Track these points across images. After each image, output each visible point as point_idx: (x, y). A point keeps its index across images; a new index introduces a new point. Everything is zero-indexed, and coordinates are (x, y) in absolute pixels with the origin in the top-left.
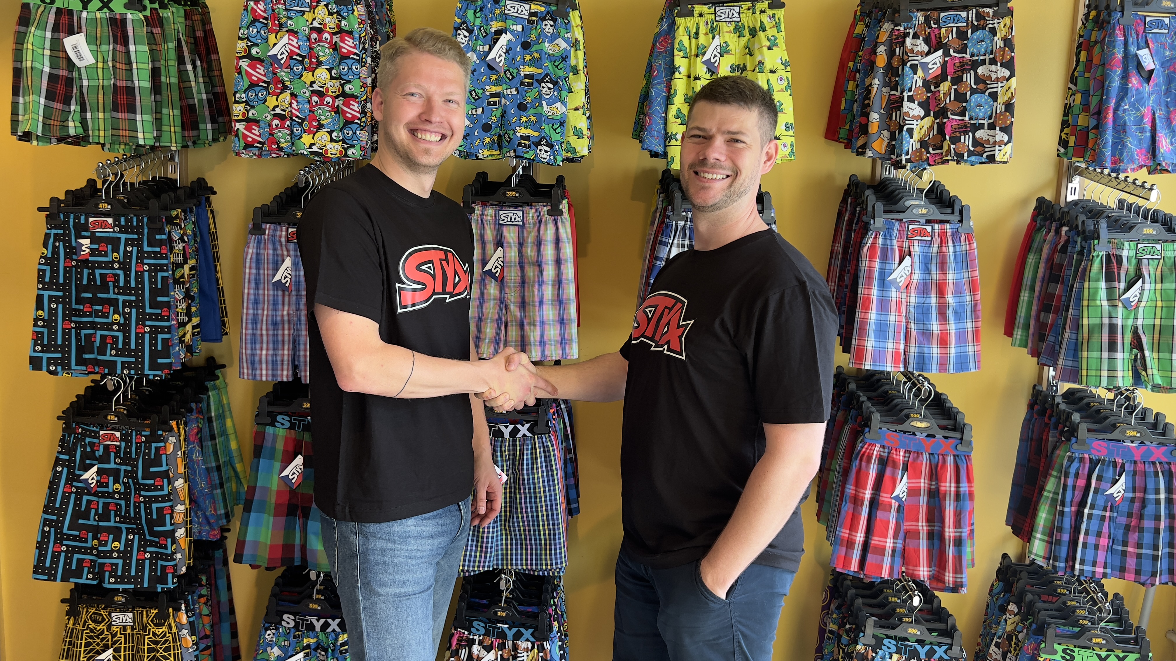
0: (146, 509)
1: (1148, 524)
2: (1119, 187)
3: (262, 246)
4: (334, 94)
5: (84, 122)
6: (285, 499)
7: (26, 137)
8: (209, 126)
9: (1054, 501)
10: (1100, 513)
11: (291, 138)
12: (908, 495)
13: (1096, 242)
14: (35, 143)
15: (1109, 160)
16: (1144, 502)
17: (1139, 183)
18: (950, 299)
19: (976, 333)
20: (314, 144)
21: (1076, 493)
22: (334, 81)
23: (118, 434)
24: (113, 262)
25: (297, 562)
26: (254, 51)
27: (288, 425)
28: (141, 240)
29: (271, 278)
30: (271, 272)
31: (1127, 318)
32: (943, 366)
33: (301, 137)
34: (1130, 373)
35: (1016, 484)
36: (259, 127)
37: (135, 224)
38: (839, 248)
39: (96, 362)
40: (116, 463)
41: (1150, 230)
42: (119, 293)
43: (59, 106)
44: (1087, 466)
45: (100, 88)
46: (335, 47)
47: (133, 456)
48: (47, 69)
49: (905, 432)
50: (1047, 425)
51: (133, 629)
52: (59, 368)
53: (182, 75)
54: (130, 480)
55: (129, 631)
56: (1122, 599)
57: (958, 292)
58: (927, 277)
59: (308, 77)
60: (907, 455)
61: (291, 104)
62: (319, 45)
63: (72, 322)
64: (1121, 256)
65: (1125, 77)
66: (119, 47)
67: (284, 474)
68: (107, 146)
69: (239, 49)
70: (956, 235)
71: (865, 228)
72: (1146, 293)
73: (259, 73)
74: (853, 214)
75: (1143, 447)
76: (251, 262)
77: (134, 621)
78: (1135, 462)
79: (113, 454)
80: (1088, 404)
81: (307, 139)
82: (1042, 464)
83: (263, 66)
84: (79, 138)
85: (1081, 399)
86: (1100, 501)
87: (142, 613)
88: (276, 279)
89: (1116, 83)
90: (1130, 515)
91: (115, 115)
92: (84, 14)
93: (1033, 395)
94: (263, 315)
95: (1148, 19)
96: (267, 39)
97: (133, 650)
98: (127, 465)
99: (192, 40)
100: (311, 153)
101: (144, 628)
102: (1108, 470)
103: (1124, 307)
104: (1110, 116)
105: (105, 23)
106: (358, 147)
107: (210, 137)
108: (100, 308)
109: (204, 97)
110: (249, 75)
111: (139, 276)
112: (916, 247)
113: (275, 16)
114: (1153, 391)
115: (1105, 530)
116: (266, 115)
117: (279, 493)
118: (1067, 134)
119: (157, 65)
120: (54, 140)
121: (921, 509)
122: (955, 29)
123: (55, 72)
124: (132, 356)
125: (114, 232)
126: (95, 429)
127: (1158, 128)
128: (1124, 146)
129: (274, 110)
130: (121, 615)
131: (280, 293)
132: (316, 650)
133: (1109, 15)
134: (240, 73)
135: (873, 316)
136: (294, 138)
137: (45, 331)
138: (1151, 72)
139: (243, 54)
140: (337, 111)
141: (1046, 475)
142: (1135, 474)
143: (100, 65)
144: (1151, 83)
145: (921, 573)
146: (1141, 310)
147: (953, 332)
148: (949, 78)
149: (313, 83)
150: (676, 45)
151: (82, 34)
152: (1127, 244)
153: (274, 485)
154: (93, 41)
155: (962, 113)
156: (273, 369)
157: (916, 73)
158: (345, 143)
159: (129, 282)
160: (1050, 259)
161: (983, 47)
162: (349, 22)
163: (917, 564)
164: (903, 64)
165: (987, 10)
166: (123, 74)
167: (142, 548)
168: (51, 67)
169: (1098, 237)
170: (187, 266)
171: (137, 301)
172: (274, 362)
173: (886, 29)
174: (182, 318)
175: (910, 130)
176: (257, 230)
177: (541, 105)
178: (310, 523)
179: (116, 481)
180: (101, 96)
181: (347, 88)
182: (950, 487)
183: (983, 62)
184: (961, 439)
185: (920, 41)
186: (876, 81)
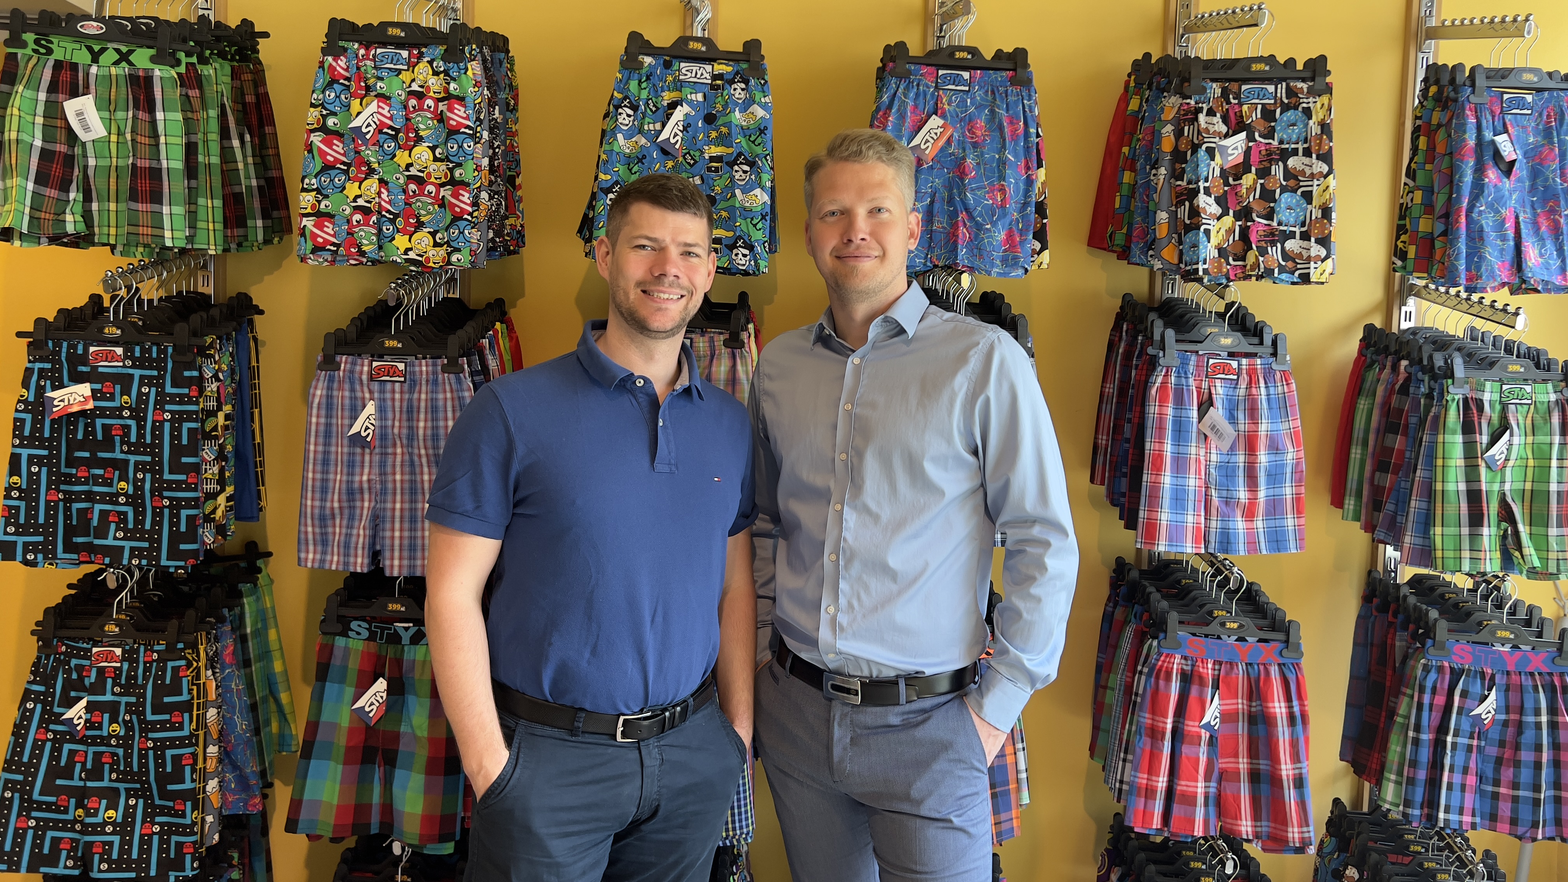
0: (156, 757)
1: (1526, 756)
2: (1474, 310)
3: (336, 385)
4: (438, 181)
5: (87, 216)
6: (358, 741)
8: (260, 223)
9: (1407, 726)
10: (1466, 741)
11: (379, 240)
12: (1222, 721)
13: (1450, 381)
14: (17, 243)
15: (1463, 276)
16: (1520, 727)
17: (1499, 305)
18: (1263, 457)
19: (1298, 501)
20: (411, 249)
21: (1434, 714)
22: (439, 164)
23: (118, 651)
24: (122, 408)
25: (374, 830)
26: (331, 122)
27: (365, 634)
28: (163, 377)
29: (346, 429)
30: (347, 422)
31: (1492, 482)
32: (1252, 544)
33: (394, 239)
34: (1498, 554)
35: (1352, 705)
36: (333, 224)
37: (154, 355)
38: (1112, 390)
39: (90, 549)
40: (113, 694)
41: (1516, 368)
42: (129, 452)
43: (54, 193)
44: (1447, 677)
45: (113, 169)
46: (440, 118)
47: (140, 681)
48: (38, 143)
49: (1206, 636)
50: (1391, 624)
52: (40, 557)
53: (226, 154)
54: (134, 717)
56: (1495, 857)
57: (1274, 447)
59: (402, 158)
60: (1217, 667)
61: (379, 194)
62: (419, 115)
63: (59, 491)
64: (1481, 401)
65: (1480, 170)
66: (141, 114)
67: (358, 705)
68: (119, 248)
69: (310, 120)
70: (1269, 373)
71: (1152, 364)
72: (1515, 449)
73: (337, 151)
74: (1131, 345)
75: (1517, 653)
76: (318, 408)
78: (1508, 673)
79: (110, 681)
80: (1442, 596)
81: (401, 241)
82: (1388, 678)
83: (343, 142)
84: (79, 238)
85: (1432, 589)
86: (1466, 726)
88: (352, 432)
89: (1468, 178)
90: (1503, 744)
91: (133, 205)
92: (94, 70)
93: (1367, 584)
94: (335, 480)
95: (1506, 96)
96: (348, 106)
98: (129, 695)
99: (240, 107)
100: (407, 260)
102: (1474, 682)
103: (1488, 467)
104: (1463, 219)
105: (122, 82)
106: (468, 252)
107: (260, 237)
108: (100, 472)
109: (254, 183)
110: (322, 154)
111: (158, 427)
112: (1220, 390)
113: (361, 76)
114: (1529, 578)
115: (1472, 765)
116: (344, 207)
117: (351, 731)
118: (1404, 242)
119: (193, 138)
120: (44, 240)
121: (1240, 740)
122: (1260, 107)
123: (49, 146)
124: (145, 540)
126: (85, 645)
127: (1524, 235)
128: (1482, 258)
129: (355, 200)
131: (358, 450)
133: (1456, 90)
134: (310, 151)
135: (1167, 479)
136: (383, 240)
137: (22, 504)
138: (1513, 162)
139: (315, 126)
140: (442, 204)
141: (1396, 693)
142: (1507, 690)
143: (114, 138)
144: (1512, 178)
145: (1243, 829)
146: (1508, 471)
147: (1264, 500)
148: (1253, 169)
149: (410, 165)
151: (90, 96)
152: (1488, 385)
153: (345, 721)
154: (105, 105)
155: (1269, 216)
156: (346, 555)
157: (1213, 159)
158: (449, 246)
159: (143, 436)
160: (1386, 403)
161: (1295, 132)
162: (460, 85)
163: (1237, 816)
164: (1195, 148)
165: (1300, 85)
166: (146, 151)
167: (149, 816)
168: (44, 140)
169: (1452, 376)
170: (221, 415)
171: (152, 463)
172: (347, 546)
173: (1172, 104)
174: (212, 487)
175: (1207, 232)
176: (329, 363)
177: (734, 195)
178: (399, 773)
179: (113, 720)
180: (113, 180)
181: (457, 173)
182: (1278, 708)
183: (1295, 152)
184: (1287, 642)
185: (1217, 119)
186: (1163, 171)
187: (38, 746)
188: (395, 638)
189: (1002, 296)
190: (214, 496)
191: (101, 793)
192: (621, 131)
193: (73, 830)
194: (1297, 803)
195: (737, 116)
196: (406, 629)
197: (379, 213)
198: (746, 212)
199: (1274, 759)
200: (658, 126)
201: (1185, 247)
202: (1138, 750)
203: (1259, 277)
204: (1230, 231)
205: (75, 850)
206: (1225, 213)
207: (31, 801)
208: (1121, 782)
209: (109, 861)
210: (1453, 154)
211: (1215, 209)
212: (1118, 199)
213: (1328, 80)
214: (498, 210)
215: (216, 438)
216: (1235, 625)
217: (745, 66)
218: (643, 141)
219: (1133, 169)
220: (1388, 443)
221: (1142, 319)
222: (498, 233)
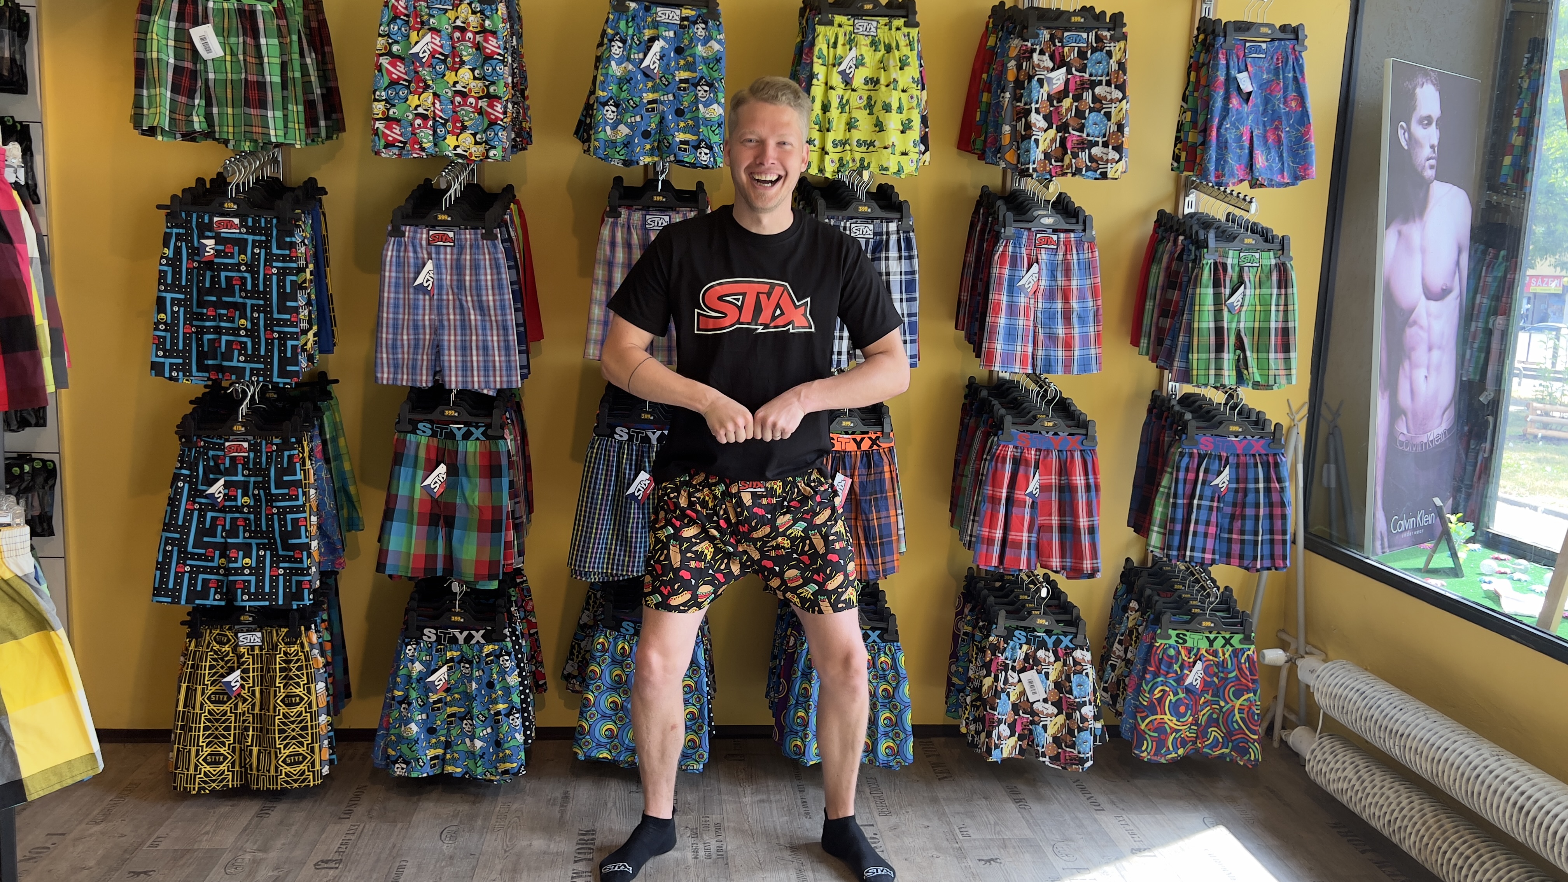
0: (280, 520)
1: (1249, 511)
2: (1226, 200)
3: (403, 248)
4: (477, 95)
5: (209, 117)
6: (427, 509)
7: (152, 131)
8: (323, 123)
9: (1168, 495)
10: (1208, 503)
11: (435, 139)
12: (1040, 492)
13: (1206, 250)
14: (160, 138)
15: (1214, 173)
16: (1245, 491)
17: (1241, 196)
18: (1075, 304)
19: (1098, 336)
20: (458, 146)
21: (1187, 486)
22: (478, 82)
23: (246, 445)
24: (239, 264)
25: (440, 573)
26: (395, 48)
27: (429, 432)
28: (270, 242)
29: (411, 281)
30: (412, 275)
31: (1231, 322)
32: (1068, 367)
33: (445, 138)
34: (1234, 372)
35: (1136, 486)
36: (400, 126)
37: (263, 225)
38: (971, 258)
39: (220, 370)
40: (243, 475)
41: (1250, 240)
42: (246, 297)
43: (183, 99)
44: (1196, 460)
45: (229, 82)
46: (478, 47)
47: (264, 466)
48: (172, 61)
49: (1032, 432)
50: (1164, 426)
51: (261, 648)
52: (180, 374)
53: (304, 69)
54: (262, 492)
55: (257, 651)
57: (1082, 298)
58: (1053, 283)
59: (450, 77)
60: (1038, 453)
61: (434, 104)
62: (462, 45)
63: (193, 326)
64: (1226, 264)
65: (1227, 98)
66: (249, 40)
67: (425, 484)
68: (233, 143)
69: (379, 47)
70: (1079, 244)
71: (996, 238)
72: (1247, 298)
73: (399, 71)
74: (985, 224)
75: (1245, 441)
76: (391, 265)
77: (263, 641)
78: (1238, 455)
79: (240, 466)
80: (1200, 407)
81: (451, 141)
82: (1158, 464)
83: (404, 64)
84: (203, 135)
85: (1195, 401)
86: (1208, 492)
87: (271, 632)
88: (417, 283)
89: (1219, 104)
90: (1234, 505)
91: (248, 110)
92: (211, 4)
93: (1152, 400)
94: (404, 319)
95: (1246, 46)
96: (408, 37)
97: (262, 671)
98: (256, 476)
99: (309, 32)
100: (456, 155)
101: (275, 647)
102: (1214, 463)
104: (1214, 133)
105: (233, 14)
106: (500, 149)
107: (325, 134)
108: (225, 312)
109: (319, 91)
110: (389, 73)
111: (267, 279)
112: (1044, 256)
113: (417, 15)
114: (1253, 389)
115: (1213, 519)
116: (408, 114)
117: (421, 501)
118: (1179, 149)
119: (285, 58)
120: (178, 135)
121: (1053, 504)
122: (1076, 48)
123: (179, 63)
124: (261, 363)
125: (240, 233)
126: (219, 441)
127: (1255, 146)
128: (1226, 162)
129: (416, 109)
130: (249, 636)
131: (421, 297)
132: (459, 663)
133: (1214, 39)
135: (1002, 320)
136: (437, 140)
137: (167, 335)
138: (1250, 93)
139: (383, 51)
140: (480, 111)
141: (1162, 472)
142: (1238, 466)
143: (228, 58)
144: (1250, 104)
146: (1243, 314)
147: (1076, 335)
148: (1071, 95)
149: (456, 83)
150: (816, 53)
151: (209, 25)
152: (1232, 253)
153: (418, 493)
154: (220, 32)
155: (1081, 130)
156: (414, 374)
157: (1042, 87)
158: (487, 144)
159: (257, 285)
160: (1169, 267)
161: (1100, 68)
162: (492, 21)
163: (1050, 556)
164: (1030, 78)
165: (1105, 33)
166: (253, 68)
167: (275, 564)
168: (175, 59)
169: (1207, 247)
170: (308, 271)
171: (265, 306)
172: (414, 367)
173: (1015, 44)
174: (304, 325)
175: (1036, 141)
176: (397, 233)
177: (698, 109)
178: (456, 533)
179: (245, 494)
180: (229, 91)
181: (492, 89)
182: (1079, 480)
183: (1100, 83)
184: (1086, 435)
185: (1046, 57)
186: (1008, 95)
187: (189, 514)
188: (451, 436)
189: (892, 187)
190: (305, 332)
191: (238, 547)
192: (614, 59)
193: (218, 574)
194: (1090, 544)
195: (700, 49)
196: (459, 429)
197: (434, 119)
198: (707, 122)
199: (1075, 515)
200: (641, 56)
201: (1021, 152)
202: (982, 513)
203: (1074, 175)
204: (1053, 140)
205: (221, 587)
206: (1050, 127)
207: (186, 552)
208: (971, 536)
209: (249, 594)
210: (1210, 85)
211: (1043, 124)
212: (978, 114)
213: (1124, 30)
214: (517, 117)
215: (306, 288)
216: (1051, 424)
217: (705, 11)
218: (630, 67)
219: (989, 92)
220: (1169, 296)
221: (994, 203)
222: (517, 135)
